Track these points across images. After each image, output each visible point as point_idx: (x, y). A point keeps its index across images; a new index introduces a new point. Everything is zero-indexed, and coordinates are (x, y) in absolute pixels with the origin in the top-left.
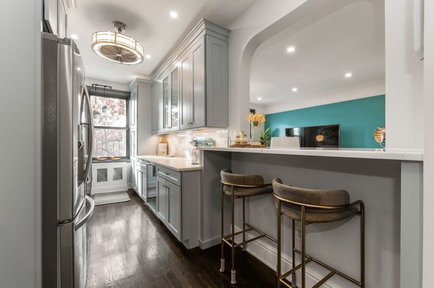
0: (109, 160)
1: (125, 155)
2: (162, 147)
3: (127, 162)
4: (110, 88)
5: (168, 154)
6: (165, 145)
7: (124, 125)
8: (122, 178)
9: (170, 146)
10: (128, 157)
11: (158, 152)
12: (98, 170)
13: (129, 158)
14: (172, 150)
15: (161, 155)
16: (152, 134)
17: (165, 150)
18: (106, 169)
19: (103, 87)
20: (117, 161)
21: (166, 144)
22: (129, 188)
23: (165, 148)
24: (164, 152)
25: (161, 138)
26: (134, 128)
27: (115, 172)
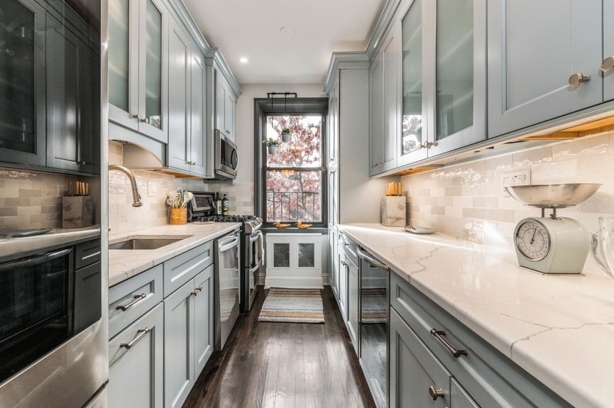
0: (292, 226)
1: (320, 221)
2: (394, 206)
3: (323, 234)
4: (293, 96)
5: (408, 223)
6: (402, 200)
7: (318, 164)
8: (312, 265)
9: (414, 204)
10: (324, 224)
11: (384, 217)
12: (275, 244)
13: (326, 226)
14: (422, 214)
15: (392, 225)
16: (371, 176)
17: (403, 214)
18: (288, 245)
19: (283, 96)
20: (305, 230)
21: (405, 197)
22: (326, 284)
23: (400, 208)
24: (398, 219)
25: (391, 184)
26: (333, 165)
27: (301, 251)
